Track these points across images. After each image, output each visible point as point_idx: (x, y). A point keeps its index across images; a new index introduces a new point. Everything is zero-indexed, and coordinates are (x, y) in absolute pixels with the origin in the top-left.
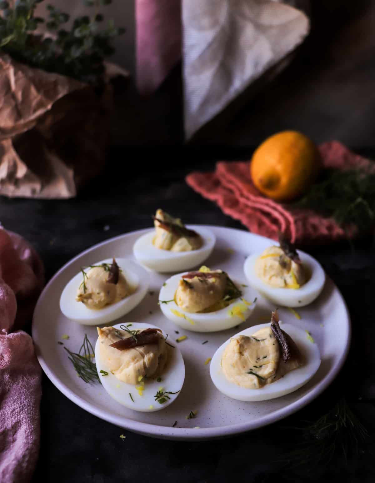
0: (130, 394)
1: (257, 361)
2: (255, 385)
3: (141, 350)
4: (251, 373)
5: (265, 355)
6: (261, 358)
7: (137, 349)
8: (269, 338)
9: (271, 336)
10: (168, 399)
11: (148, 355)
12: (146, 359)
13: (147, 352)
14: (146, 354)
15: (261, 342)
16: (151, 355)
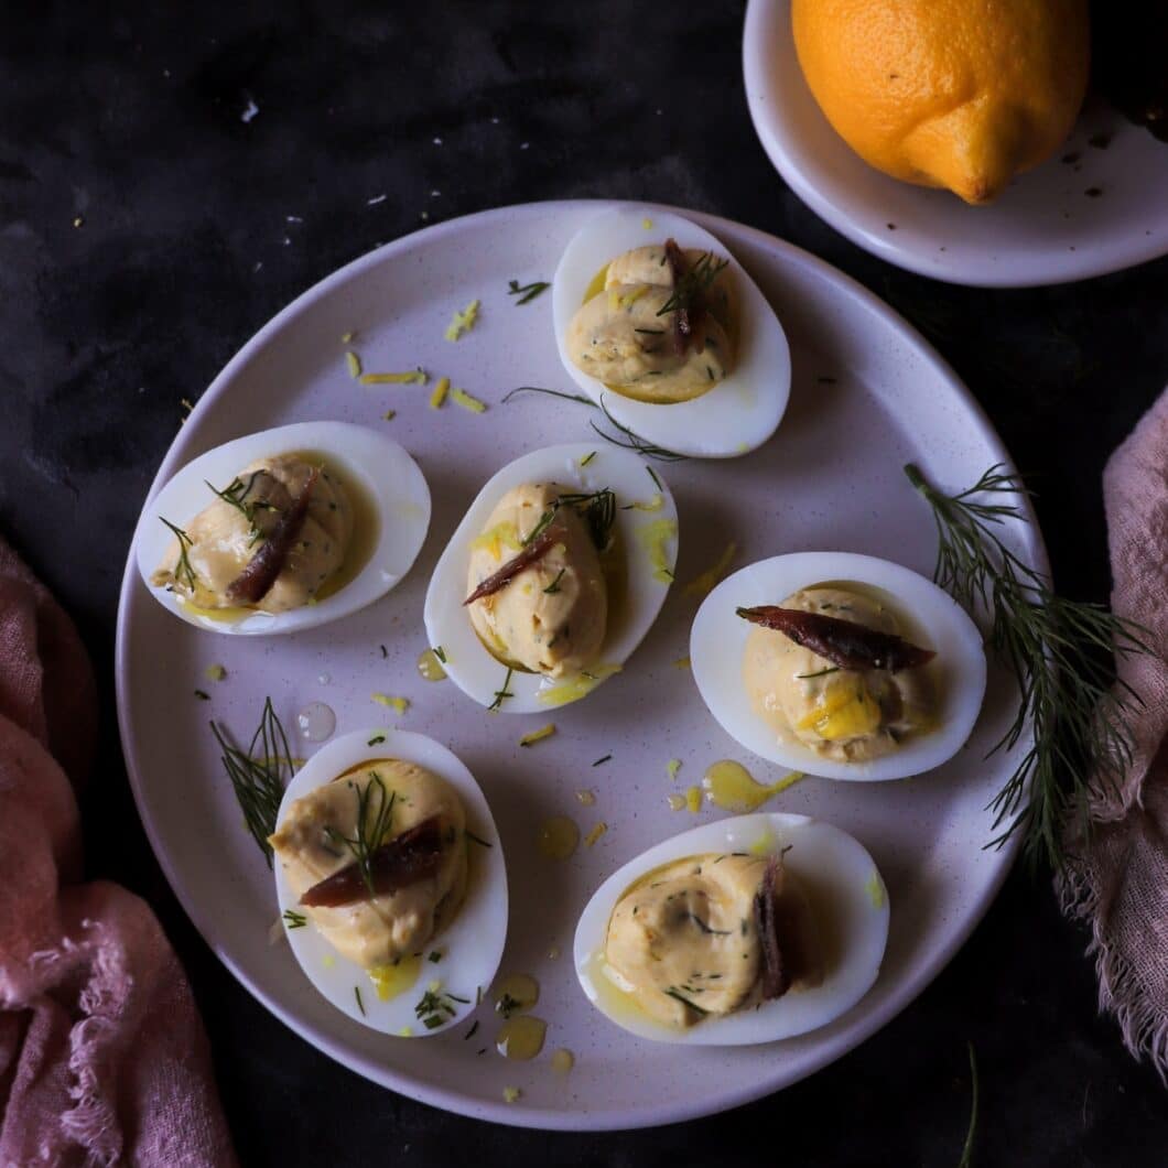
0: (357, 989)
1: (693, 979)
2: (676, 1021)
3: (383, 904)
4: (673, 994)
5: (717, 972)
6: (706, 974)
7: (376, 902)
8: (738, 933)
9: (744, 930)
10: (449, 1015)
11: (402, 920)
12: (397, 932)
13: (401, 911)
14: (399, 918)
15: (714, 935)
16: (412, 920)
